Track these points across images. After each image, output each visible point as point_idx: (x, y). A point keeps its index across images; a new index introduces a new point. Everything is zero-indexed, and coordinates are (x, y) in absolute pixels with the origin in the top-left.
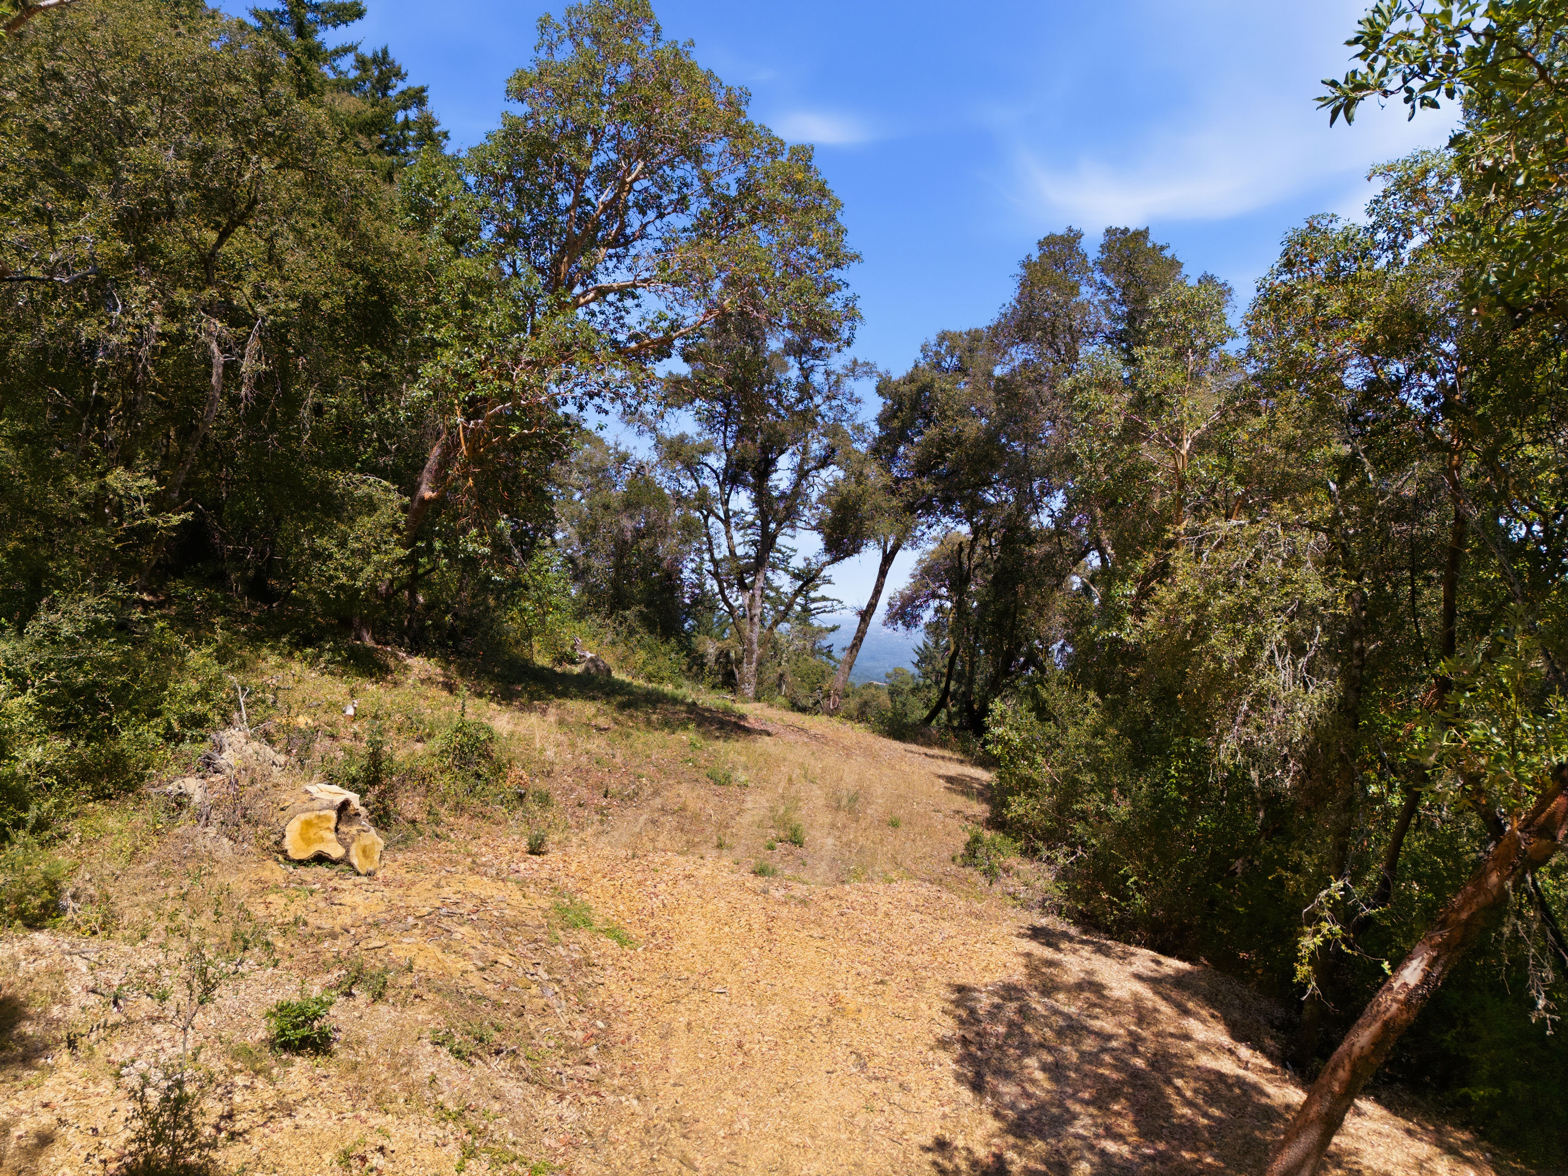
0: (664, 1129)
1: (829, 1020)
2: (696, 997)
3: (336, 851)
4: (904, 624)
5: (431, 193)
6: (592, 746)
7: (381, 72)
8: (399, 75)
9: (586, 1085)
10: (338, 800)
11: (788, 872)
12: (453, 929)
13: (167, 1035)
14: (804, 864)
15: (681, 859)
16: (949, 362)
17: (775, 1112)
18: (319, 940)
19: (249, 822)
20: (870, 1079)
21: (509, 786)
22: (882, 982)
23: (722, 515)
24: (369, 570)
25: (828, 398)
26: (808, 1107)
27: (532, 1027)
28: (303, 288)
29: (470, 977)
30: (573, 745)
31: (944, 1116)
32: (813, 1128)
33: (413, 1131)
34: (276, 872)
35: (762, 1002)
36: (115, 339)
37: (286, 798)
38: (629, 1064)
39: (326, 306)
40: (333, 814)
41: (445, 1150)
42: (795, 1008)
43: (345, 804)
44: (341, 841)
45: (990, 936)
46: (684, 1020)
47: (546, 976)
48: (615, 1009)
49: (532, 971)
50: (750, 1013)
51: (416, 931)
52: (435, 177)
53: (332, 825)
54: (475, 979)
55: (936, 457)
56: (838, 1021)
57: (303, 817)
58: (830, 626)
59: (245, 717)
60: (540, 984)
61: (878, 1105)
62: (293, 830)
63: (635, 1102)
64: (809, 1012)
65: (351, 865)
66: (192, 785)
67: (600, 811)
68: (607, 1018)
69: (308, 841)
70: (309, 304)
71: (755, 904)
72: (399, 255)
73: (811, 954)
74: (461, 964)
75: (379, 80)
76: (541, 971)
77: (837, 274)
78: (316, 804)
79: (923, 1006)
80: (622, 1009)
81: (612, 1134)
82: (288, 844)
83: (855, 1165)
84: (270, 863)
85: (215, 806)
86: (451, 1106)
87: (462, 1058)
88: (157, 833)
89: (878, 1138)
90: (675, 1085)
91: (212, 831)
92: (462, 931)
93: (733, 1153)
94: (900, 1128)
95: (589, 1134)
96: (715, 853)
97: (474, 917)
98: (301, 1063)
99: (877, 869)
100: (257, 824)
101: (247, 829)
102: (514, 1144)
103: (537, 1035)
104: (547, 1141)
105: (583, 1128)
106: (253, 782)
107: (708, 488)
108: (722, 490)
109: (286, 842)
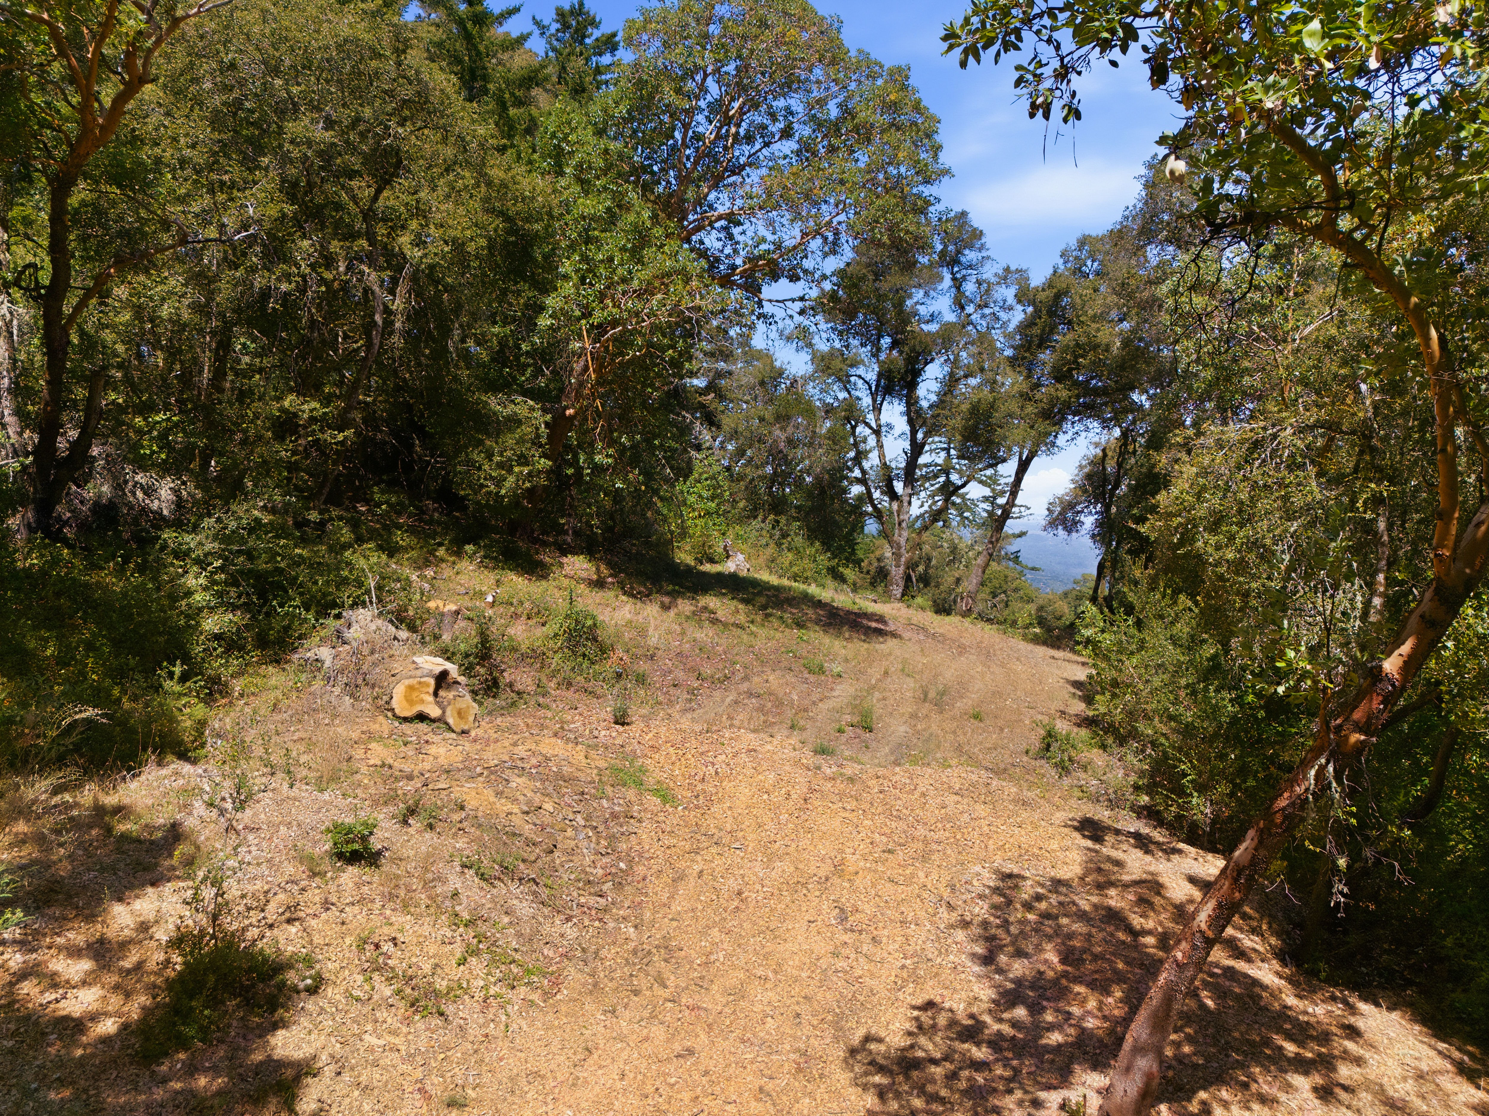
0: (649, 952)
1: (827, 879)
2: (714, 850)
3: (434, 712)
4: (1065, 528)
5: (565, 139)
6: (700, 635)
7: (578, 22)
8: (594, 23)
9: (593, 912)
10: (438, 670)
11: (847, 753)
12: (511, 779)
13: (256, 841)
14: (867, 747)
15: (752, 736)
16: (1091, 266)
17: (750, 949)
18: (397, 779)
19: (367, 684)
20: (846, 930)
21: (610, 666)
22: (890, 851)
23: (874, 425)
24: (511, 479)
25: (980, 307)
26: (781, 948)
27: (558, 862)
28: (453, 233)
29: (513, 818)
30: (683, 633)
31: (903, 967)
32: (779, 965)
33: (426, 930)
34: (383, 725)
35: (771, 858)
36: (284, 287)
37: (397, 666)
38: (638, 899)
39: (471, 247)
40: (432, 682)
41: (449, 947)
42: (801, 866)
43: (444, 674)
44: (438, 703)
45: (1019, 819)
46: (697, 868)
47: (582, 823)
48: (641, 856)
49: (571, 817)
50: (758, 867)
51: (481, 779)
52: (569, 123)
53: (431, 689)
54: (518, 820)
55: (1069, 362)
56: (835, 880)
57: (407, 682)
58: (1017, 532)
59: (374, 600)
60: (575, 829)
61: (845, 952)
62: (399, 692)
63: (632, 930)
64: (812, 870)
65: (447, 724)
66: (325, 653)
67: (691, 691)
68: (630, 862)
69: (411, 702)
70: (458, 246)
71: (801, 778)
72: (534, 198)
73: (837, 823)
74: (509, 807)
75: (577, 31)
76: (579, 818)
77: (926, 191)
78: (418, 673)
79: (921, 874)
80: (647, 855)
81: (603, 953)
82: (394, 704)
83: (805, 998)
84: (381, 718)
85: (341, 671)
86: (466, 916)
87: (485, 880)
88: (298, 690)
89: (835, 979)
90: (672, 920)
91: (337, 690)
92: (517, 781)
93: (702, 978)
94: (858, 972)
95: (584, 950)
96: (786, 732)
97: (534, 771)
98: (352, 871)
99: (938, 755)
100: (373, 686)
101: (366, 691)
102: (516, 950)
103: (561, 870)
104: (546, 952)
105: (580, 945)
106: (372, 652)
107: (860, 399)
108: (874, 400)
109: (394, 701)
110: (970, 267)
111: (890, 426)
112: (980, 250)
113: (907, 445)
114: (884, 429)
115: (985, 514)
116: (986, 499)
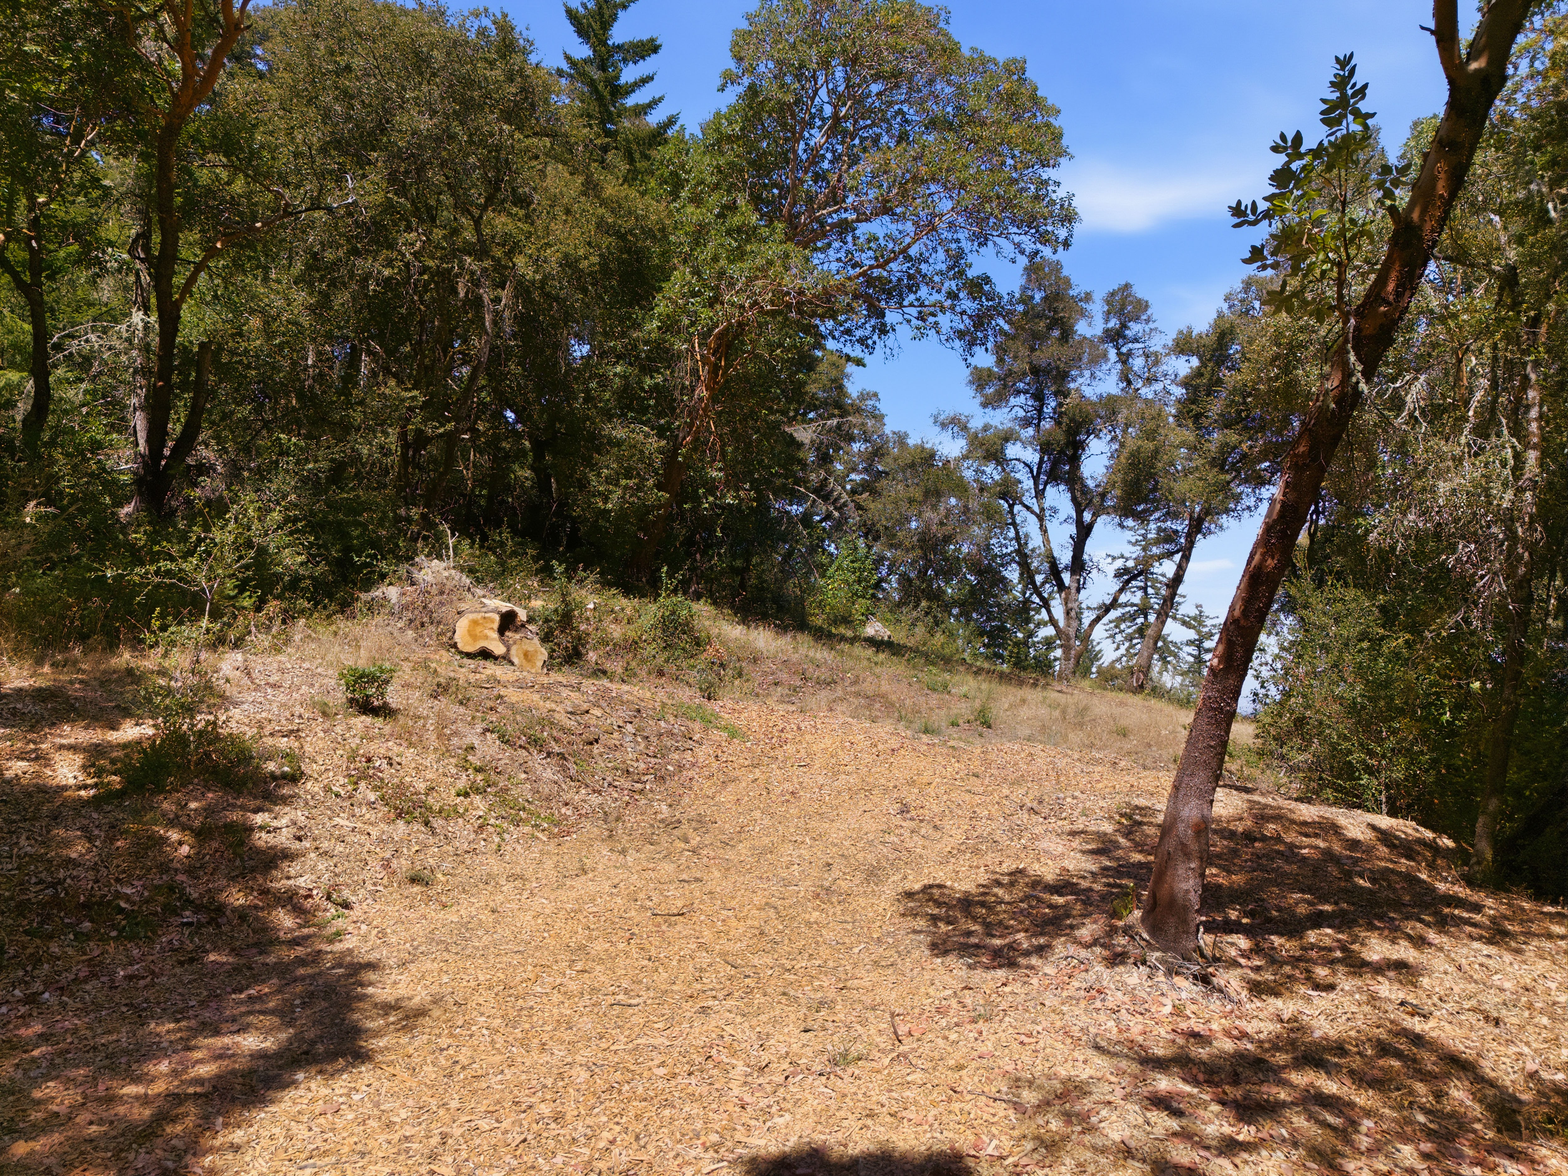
0: (678, 822)
2: (775, 766)
3: (498, 649)
9: (626, 792)
10: (504, 610)
11: (955, 736)
14: (981, 736)
15: (851, 719)
19: (432, 622)
20: (904, 819)
21: (705, 657)
22: (974, 776)
23: (1036, 509)
25: (1149, 380)
26: (826, 825)
27: (596, 752)
31: (963, 843)
32: (820, 835)
35: (836, 774)
37: (464, 606)
38: (680, 792)
40: (497, 620)
41: (451, 780)
42: (869, 780)
43: (510, 615)
44: (504, 642)
47: (633, 731)
48: (693, 765)
49: (621, 724)
50: (820, 778)
53: (496, 627)
56: (904, 788)
57: (472, 616)
59: (451, 556)
60: (623, 734)
61: (899, 831)
62: (462, 625)
63: (665, 807)
64: (881, 782)
65: (511, 662)
66: (393, 592)
67: (793, 689)
69: (474, 637)
71: (895, 741)
74: (553, 706)
76: (629, 727)
79: (1006, 791)
80: (699, 765)
81: (627, 818)
82: (457, 638)
83: (841, 855)
85: (406, 607)
86: (478, 764)
87: (508, 745)
89: (881, 847)
90: (712, 805)
91: (400, 624)
93: (730, 839)
94: (910, 845)
95: (606, 813)
97: (590, 692)
98: (365, 719)
101: (430, 627)
103: (598, 758)
104: (563, 811)
106: (442, 593)
107: (1020, 482)
108: (1036, 484)
109: (456, 636)
110: (1136, 340)
111: (1055, 510)
112: (1148, 321)
113: (1072, 529)
114: (1047, 513)
115: (1192, 659)
116: (1190, 643)
